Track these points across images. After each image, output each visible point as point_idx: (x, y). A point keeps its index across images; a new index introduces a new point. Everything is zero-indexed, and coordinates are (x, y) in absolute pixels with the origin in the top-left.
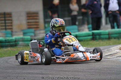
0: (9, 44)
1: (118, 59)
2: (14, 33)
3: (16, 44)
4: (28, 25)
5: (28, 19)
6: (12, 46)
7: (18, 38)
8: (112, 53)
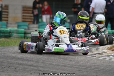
0: (3, 34)
1: (105, 58)
2: (9, 25)
3: (10, 35)
4: (23, 19)
5: (23, 13)
6: (6, 37)
7: (13, 30)
8: (100, 52)
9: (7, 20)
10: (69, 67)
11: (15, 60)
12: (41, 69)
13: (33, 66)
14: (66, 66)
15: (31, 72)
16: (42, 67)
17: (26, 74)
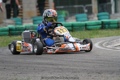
9: (22, 16)
10: (89, 62)
11: (33, 59)
12: (60, 67)
13: (52, 65)
14: (87, 62)
15: (51, 72)
16: (62, 65)
17: (45, 74)
